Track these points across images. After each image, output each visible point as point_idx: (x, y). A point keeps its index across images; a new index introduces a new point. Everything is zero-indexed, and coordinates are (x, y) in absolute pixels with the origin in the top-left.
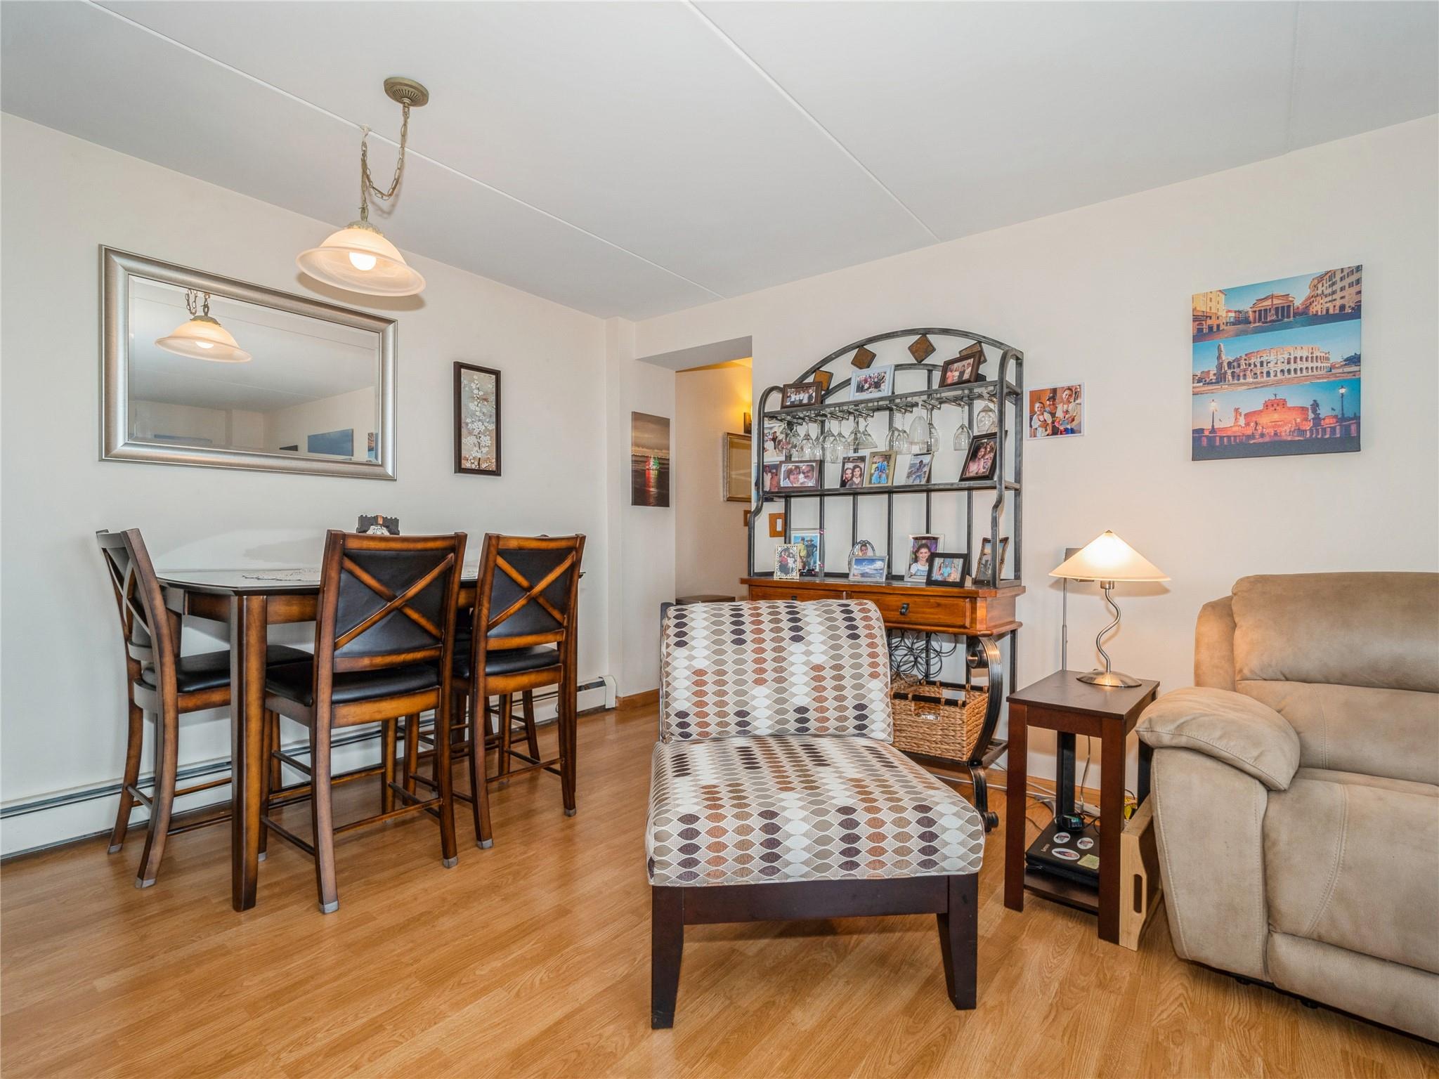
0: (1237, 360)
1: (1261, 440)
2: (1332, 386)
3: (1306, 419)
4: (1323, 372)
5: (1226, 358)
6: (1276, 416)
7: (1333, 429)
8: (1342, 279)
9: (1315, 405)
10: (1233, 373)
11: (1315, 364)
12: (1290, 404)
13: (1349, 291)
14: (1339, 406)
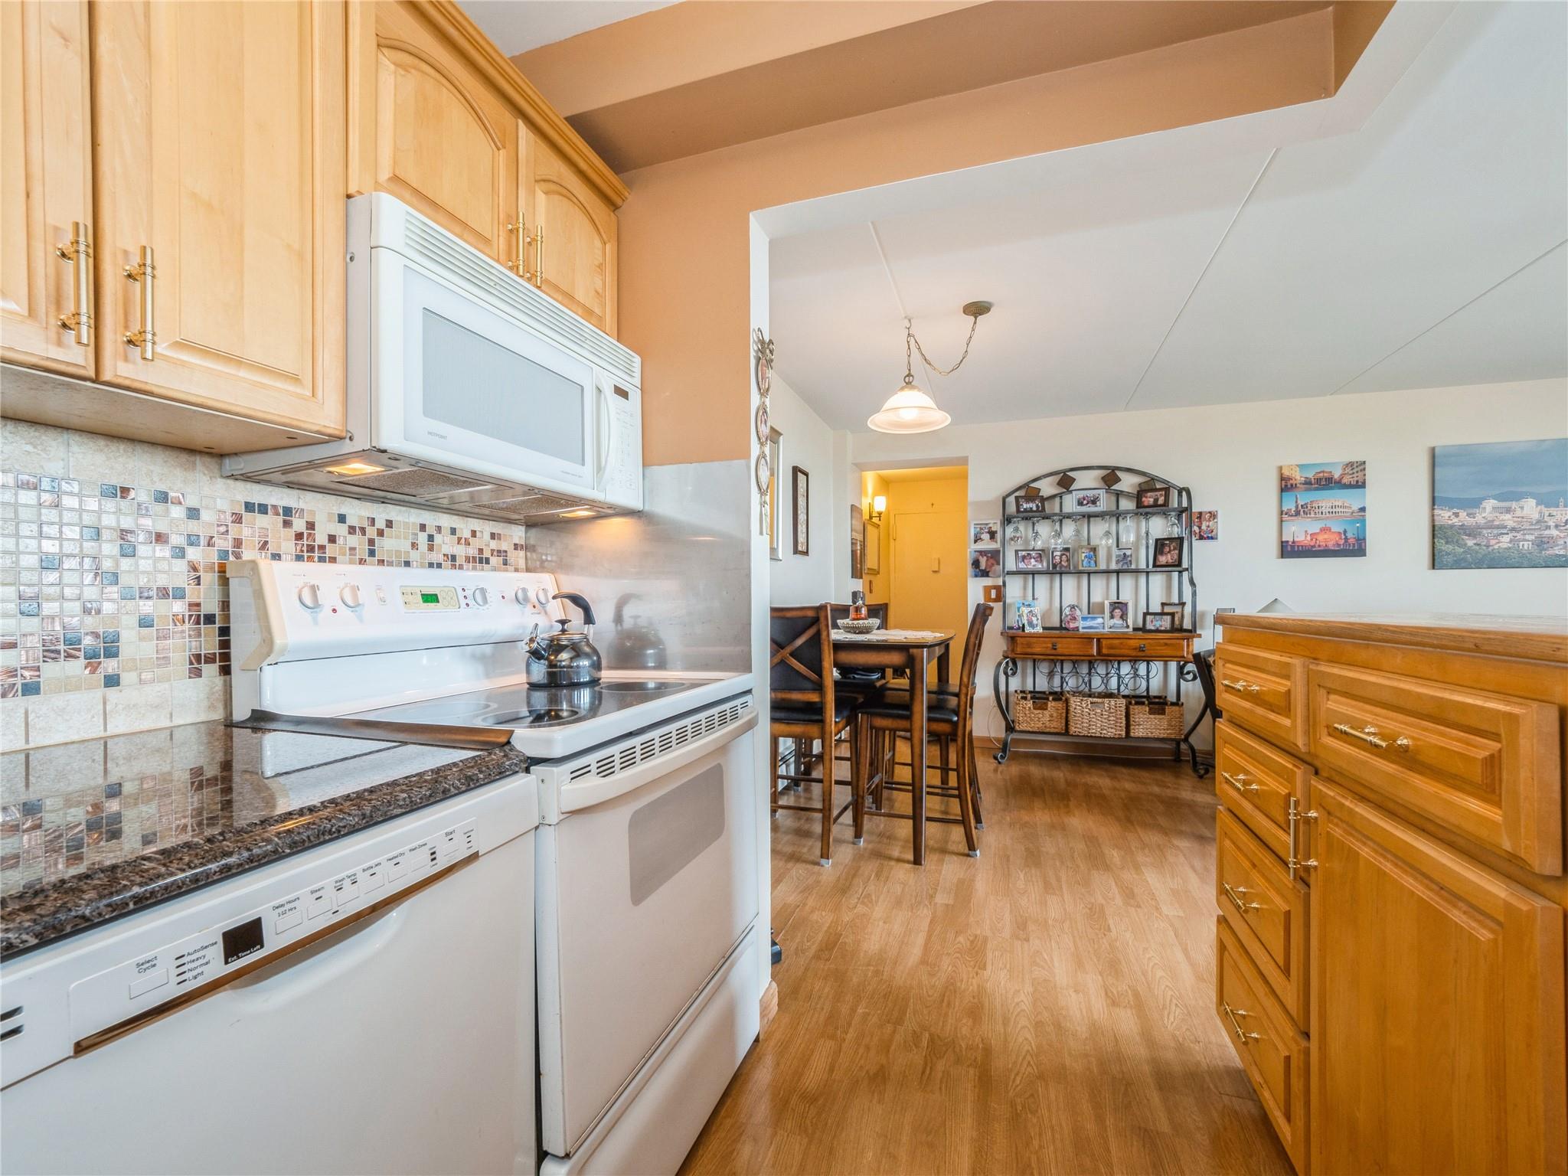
0: (1306, 504)
1: (1319, 549)
2: (1353, 522)
3: (1341, 538)
4: (1349, 514)
5: (1301, 503)
6: (1326, 536)
7: (1354, 545)
8: (1358, 466)
9: (1345, 532)
10: (1304, 511)
11: (1345, 510)
12: (1332, 530)
13: (1360, 474)
14: (1355, 533)
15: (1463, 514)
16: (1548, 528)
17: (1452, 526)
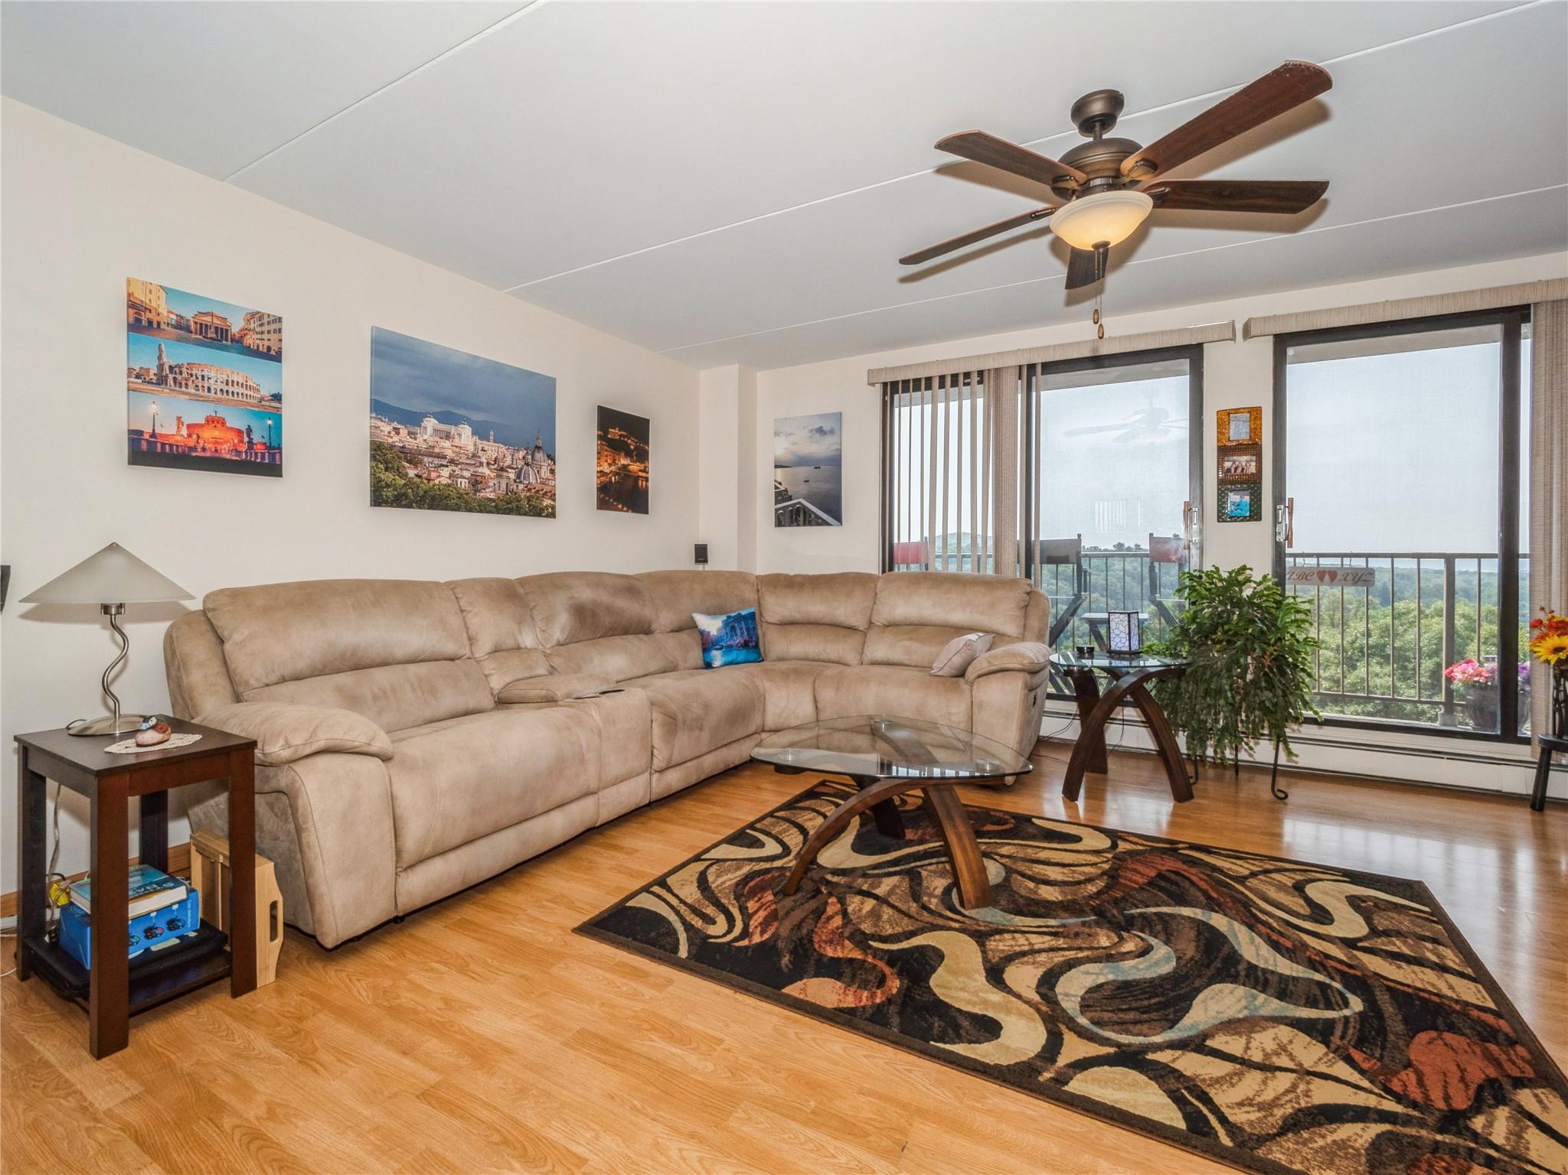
0: (179, 366)
1: (202, 454)
2: (261, 416)
3: (241, 441)
4: (255, 401)
5: (169, 360)
6: (216, 433)
7: (263, 455)
8: (269, 323)
9: (249, 430)
10: (175, 378)
11: (249, 393)
12: (228, 424)
13: (273, 336)
14: (266, 435)
15: (404, 432)
16: (481, 464)
17: (392, 447)
